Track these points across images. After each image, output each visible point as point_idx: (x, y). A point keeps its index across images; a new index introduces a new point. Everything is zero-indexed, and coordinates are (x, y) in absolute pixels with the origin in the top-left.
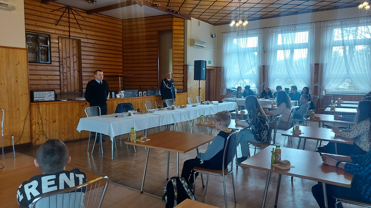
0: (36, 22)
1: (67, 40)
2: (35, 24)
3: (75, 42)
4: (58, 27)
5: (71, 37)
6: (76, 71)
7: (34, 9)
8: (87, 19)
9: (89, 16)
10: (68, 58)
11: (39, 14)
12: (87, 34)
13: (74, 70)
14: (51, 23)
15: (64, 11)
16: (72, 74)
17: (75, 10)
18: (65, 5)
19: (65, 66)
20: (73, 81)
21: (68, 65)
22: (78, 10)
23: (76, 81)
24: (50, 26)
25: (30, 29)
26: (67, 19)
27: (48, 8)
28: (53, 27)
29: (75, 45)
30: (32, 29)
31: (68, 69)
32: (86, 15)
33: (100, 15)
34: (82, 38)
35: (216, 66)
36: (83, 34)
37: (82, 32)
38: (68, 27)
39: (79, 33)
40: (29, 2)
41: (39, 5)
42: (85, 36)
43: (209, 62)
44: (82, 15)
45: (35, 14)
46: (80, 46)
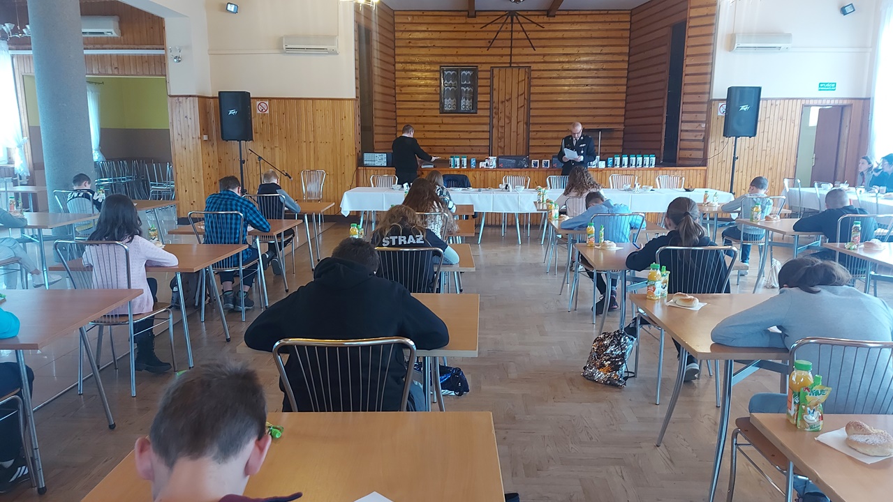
0: (457, 50)
1: (509, 70)
2: (455, 53)
3: (522, 71)
4: (492, 51)
5: (512, 65)
6: (521, 124)
7: (455, 30)
8: (547, 27)
9: (552, 20)
10: (507, 101)
11: (462, 35)
12: (544, 55)
13: (518, 123)
14: (480, 47)
15: (503, 21)
16: (514, 128)
17: (522, 16)
18: (506, 11)
19: (502, 115)
20: (515, 140)
21: (507, 114)
22: (529, 13)
23: (521, 141)
24: (478, 51)
25: (447, 61)
26: (508, 35)
27: (476, 24)
28: (483, 53)
29: (522, 77)
30: (451, 61)
31: (507, 121)
32: (546, 19)
33: (575, 12)
34: (534, 62)
35: (864, 96)
36: (538, 55)
37: (535, 52)
38: (508, 47)
39: (527, 55)
40: (448, 21)
41: (464, 22)
42: (540, 59)
43: (821, 85)
44: (536, 22)
45: (457, 37)
46: (530, 78)
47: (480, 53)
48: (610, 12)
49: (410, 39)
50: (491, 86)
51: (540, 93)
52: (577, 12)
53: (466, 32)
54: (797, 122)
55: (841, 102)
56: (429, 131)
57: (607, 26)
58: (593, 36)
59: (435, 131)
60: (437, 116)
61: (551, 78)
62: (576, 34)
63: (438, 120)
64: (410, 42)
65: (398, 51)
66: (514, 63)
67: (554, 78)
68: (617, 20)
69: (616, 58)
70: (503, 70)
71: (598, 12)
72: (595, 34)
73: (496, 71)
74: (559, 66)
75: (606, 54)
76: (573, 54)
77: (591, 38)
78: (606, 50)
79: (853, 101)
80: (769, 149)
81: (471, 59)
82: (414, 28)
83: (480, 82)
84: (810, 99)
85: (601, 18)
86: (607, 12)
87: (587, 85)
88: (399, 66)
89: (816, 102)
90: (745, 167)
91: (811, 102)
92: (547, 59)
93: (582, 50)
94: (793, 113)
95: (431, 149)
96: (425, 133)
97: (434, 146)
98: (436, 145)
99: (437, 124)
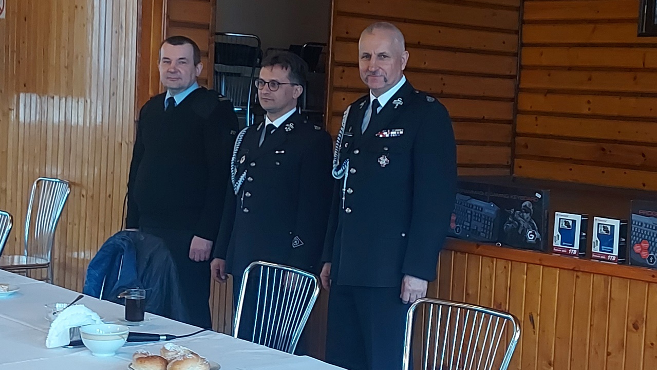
60: (629, 45)
95: (603, 149)
96: (590, 98)
97: (615, 141)
98: (620, 138)
99: (631, 70)
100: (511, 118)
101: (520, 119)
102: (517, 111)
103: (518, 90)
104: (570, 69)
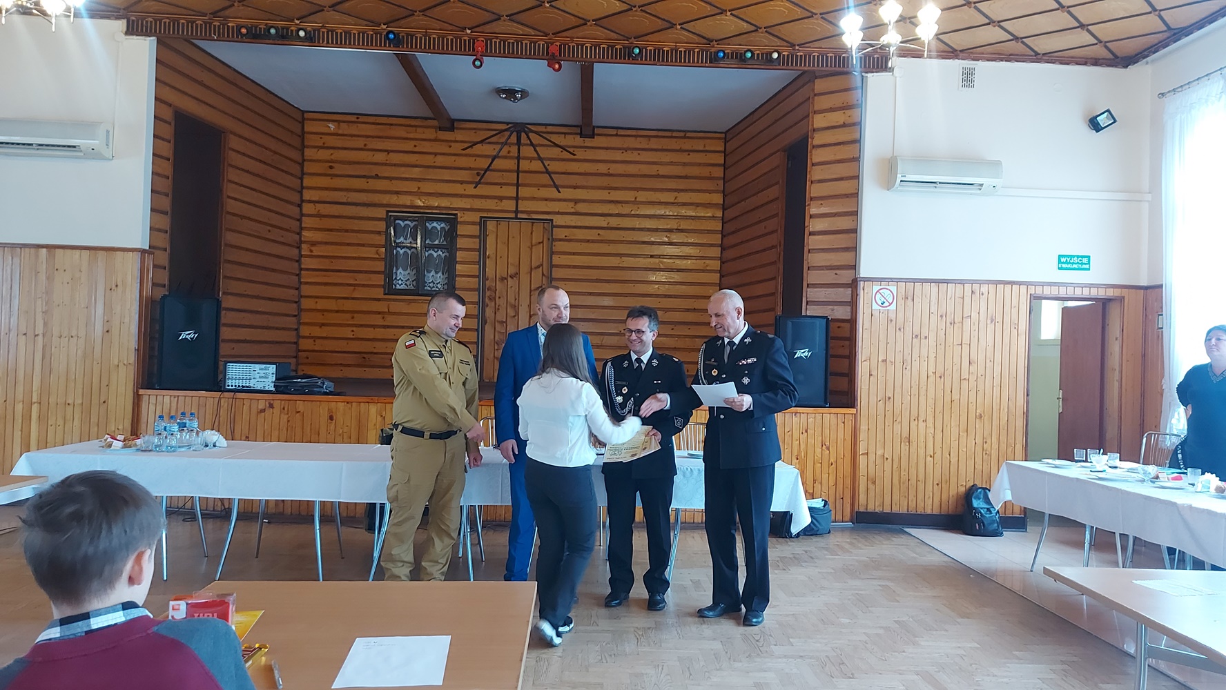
0: (420, 184)
1: (514, 225)
2: (415, 190)
3: (538, 227)
4: (482, 190)
5: (520, 216)
7: (416, 149)
8: (580, 154)
9: (588, 142)
10: (512, 277)
11: (429, 160)
12: (576, 201)
14: (462, 182)
15: (503, 140)
17: (537, 133)
18: (508, 124)
19: (501, 302)
21: (512, 300)
22: (550, 129)
24: (458, 189)
25: (401, 203)
26: (511, 164)
27: (455, 142)
28: (467, 192)
29: (537, 237)
30: (408, 203)
31: (511, 312)
32: (578, 141)
33: (629, 132)
34: (558, 213)
35: (1144, 283)
36: (565, 200)
37: (557, 195)
38: (512, 185)
39: (546, 200)
40: (403, 134)
41: (433, 137)
42: (568, 207)
43: (1063, 260)
44: (561, 144)
45: (418, 163)
46: (552, 240)
47: (462, 192)
48: (688, 134)
49: (332, 161)
50: (482, 250)
51: (569, 267)
52: (634, 132)
53: (436, 154)
54: (1023, 327)
55: (1102, 293)
56: (362, 326)
57: (685, 158)
58: (661, 173)
59: (374, 326)
60: (379, 300)
61: (588, 241)
62: (632, 169)
63: (382, 307)
64: (331, 167)
65: (307, 181)
66: (523, 212)
67: (593, 241)
68: (701, 148)
69: (702, 213)
70: (504, 224)
71: (669, 134)
72: (663, 170)
73: (491, 225)
74: (602, 222)
75: (684, 204)
76: (627, 202)
77: (658, 176)
78: (684, 197)
79: (1125, 292)
80: (973, 379)
81: (445, 202)
82: (338, 142)
83: (461, 243)
84: (1043, 284)
85: (673, 144)
86: (685, 134)
87: (652, 256)
88: (308, 208)
89: (1055, 291)
90: (930, 411)
91: (1047, 291)
92: (581, 207)
93: (642, 196)
94: (1014, 311)
95: (364, 358)
96: (354, 329)
97: (372, 353)
98: (375, 351)
99: (379, 313)
100: (295, 341)
101: (301, 341)
102: (299, 337)
103: (299, 323)
104: (337, 311)
